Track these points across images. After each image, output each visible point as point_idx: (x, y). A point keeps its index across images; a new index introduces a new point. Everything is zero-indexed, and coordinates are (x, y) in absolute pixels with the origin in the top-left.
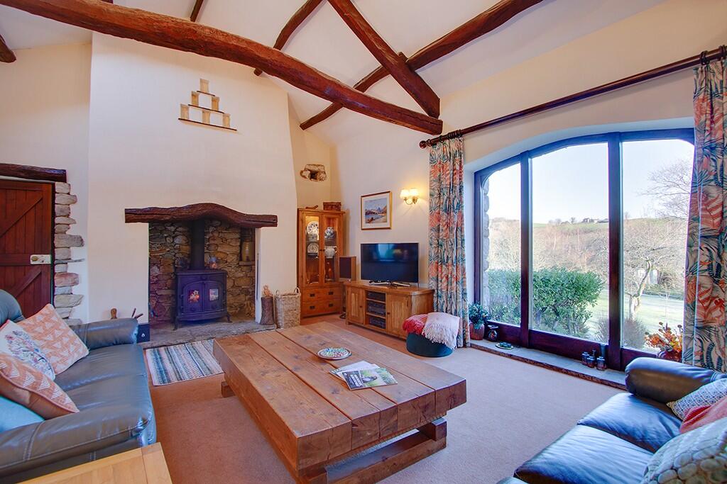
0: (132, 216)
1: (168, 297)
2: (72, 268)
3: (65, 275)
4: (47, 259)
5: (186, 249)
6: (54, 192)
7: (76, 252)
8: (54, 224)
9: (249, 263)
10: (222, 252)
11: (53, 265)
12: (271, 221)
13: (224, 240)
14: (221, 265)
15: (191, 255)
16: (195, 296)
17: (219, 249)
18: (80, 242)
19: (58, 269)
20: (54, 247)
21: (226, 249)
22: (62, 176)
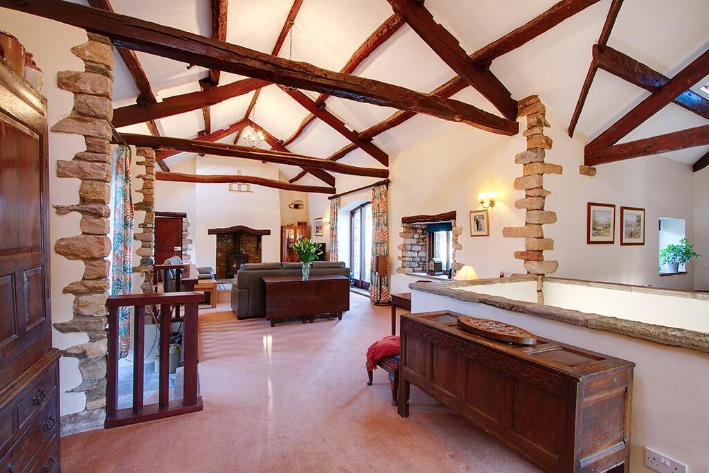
0: (211, 232)
1: (225, 267)
2: (188, 252)
3: (185, 255)
4: (179, 248)
5: (232, 245)
6: (182, 222)
7: (190, 246)
8: (182, 235)
9: (258, 250)
10: (247, 247)
11: (182, 251)
12: (268, 232)
13: (249, 241)
14: (248, 253)
15: (234, 248)
16: (235, 266)
17: (247, 245)
18: (191, 242)
19: (183, 253)
20: (182, 244)
21: (250, 245)
22: (185, 216)
